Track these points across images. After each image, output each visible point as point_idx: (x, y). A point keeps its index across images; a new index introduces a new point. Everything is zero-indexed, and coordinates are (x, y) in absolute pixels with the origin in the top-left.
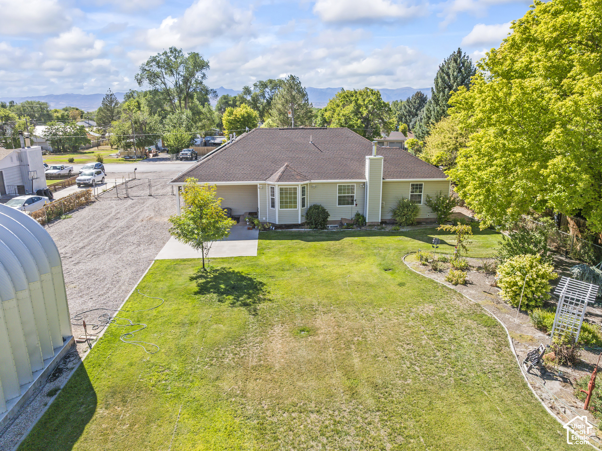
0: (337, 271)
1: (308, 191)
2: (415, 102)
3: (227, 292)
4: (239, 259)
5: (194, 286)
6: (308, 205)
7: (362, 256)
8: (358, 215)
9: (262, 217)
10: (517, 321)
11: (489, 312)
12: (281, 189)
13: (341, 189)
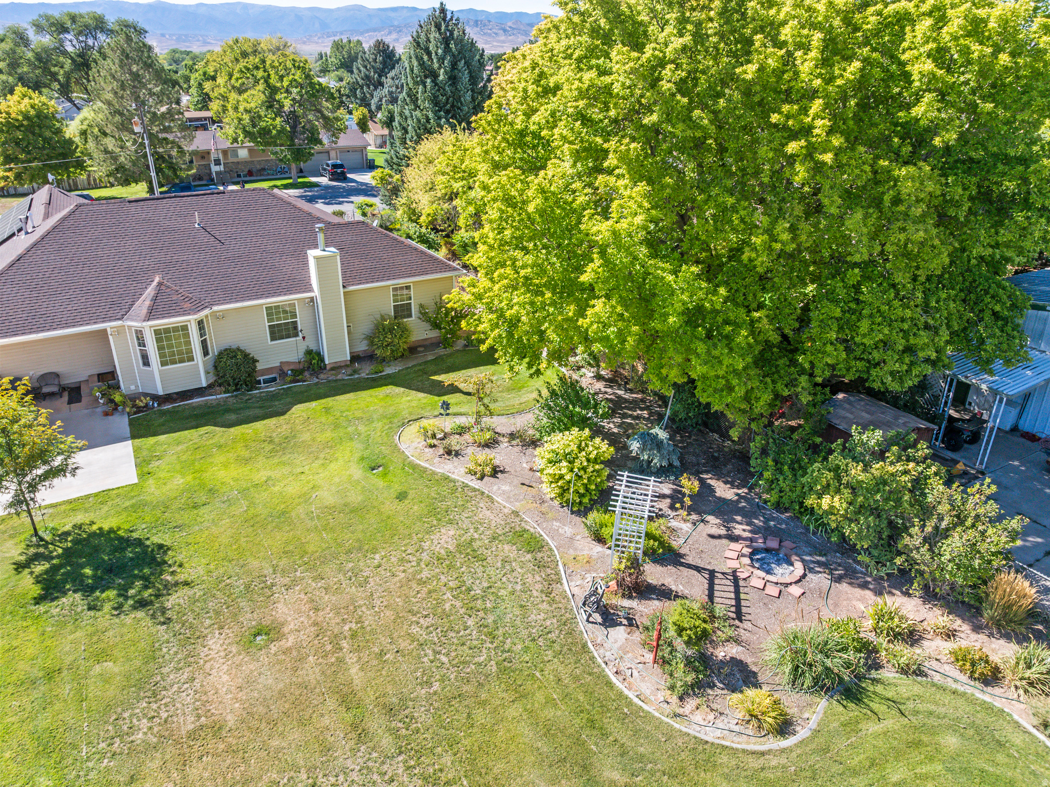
0: (293, 489)
1: (210, 328)
2: (375, 60)
3: (100, 584)
4: (103, 497)
5: (28, 585)
6: (214, 350)
7: (329, 445)
8: (309, 352)
9: (127, 385)
10: (568, 530)
11: (531, 524)
12: (157, 332)
13: (271, 311)
